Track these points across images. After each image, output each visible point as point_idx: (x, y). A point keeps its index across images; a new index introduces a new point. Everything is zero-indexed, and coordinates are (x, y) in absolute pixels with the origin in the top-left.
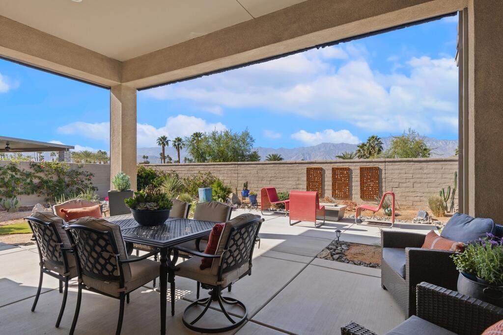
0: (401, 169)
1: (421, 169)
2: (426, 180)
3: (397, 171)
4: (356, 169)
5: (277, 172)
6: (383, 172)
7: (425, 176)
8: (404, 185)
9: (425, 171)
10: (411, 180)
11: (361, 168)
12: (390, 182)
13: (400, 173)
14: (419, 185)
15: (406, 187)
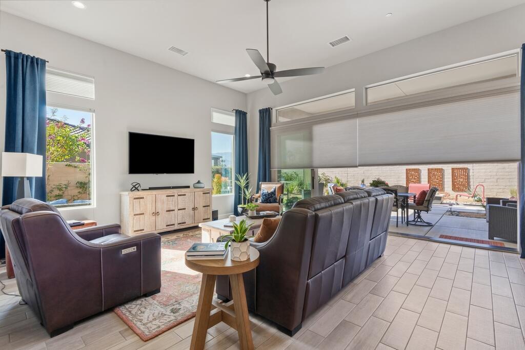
0: (487, 169)
1: (503, 168)
2: (508, 177)
3: (484, 171)
4: (448, 169)
5: (380, 172)
6: (471, 171)
7: (507, 174)
8: (489, 180)
9: (507, 170)
10: (495, 177)
11: (452, 169)
12: (477, 178)
13: (485, 172)
14: (502, 180)
15: (490, 182)
